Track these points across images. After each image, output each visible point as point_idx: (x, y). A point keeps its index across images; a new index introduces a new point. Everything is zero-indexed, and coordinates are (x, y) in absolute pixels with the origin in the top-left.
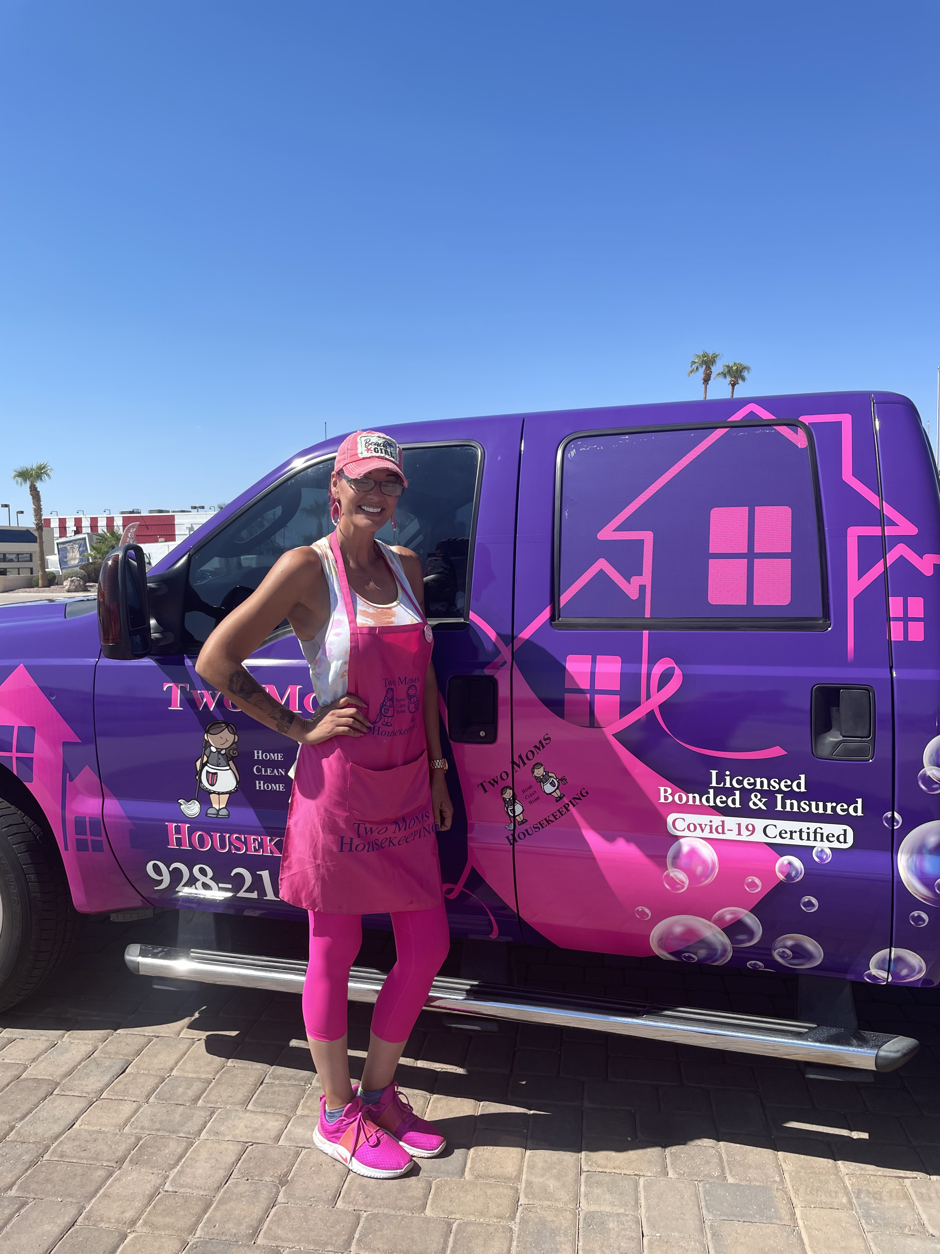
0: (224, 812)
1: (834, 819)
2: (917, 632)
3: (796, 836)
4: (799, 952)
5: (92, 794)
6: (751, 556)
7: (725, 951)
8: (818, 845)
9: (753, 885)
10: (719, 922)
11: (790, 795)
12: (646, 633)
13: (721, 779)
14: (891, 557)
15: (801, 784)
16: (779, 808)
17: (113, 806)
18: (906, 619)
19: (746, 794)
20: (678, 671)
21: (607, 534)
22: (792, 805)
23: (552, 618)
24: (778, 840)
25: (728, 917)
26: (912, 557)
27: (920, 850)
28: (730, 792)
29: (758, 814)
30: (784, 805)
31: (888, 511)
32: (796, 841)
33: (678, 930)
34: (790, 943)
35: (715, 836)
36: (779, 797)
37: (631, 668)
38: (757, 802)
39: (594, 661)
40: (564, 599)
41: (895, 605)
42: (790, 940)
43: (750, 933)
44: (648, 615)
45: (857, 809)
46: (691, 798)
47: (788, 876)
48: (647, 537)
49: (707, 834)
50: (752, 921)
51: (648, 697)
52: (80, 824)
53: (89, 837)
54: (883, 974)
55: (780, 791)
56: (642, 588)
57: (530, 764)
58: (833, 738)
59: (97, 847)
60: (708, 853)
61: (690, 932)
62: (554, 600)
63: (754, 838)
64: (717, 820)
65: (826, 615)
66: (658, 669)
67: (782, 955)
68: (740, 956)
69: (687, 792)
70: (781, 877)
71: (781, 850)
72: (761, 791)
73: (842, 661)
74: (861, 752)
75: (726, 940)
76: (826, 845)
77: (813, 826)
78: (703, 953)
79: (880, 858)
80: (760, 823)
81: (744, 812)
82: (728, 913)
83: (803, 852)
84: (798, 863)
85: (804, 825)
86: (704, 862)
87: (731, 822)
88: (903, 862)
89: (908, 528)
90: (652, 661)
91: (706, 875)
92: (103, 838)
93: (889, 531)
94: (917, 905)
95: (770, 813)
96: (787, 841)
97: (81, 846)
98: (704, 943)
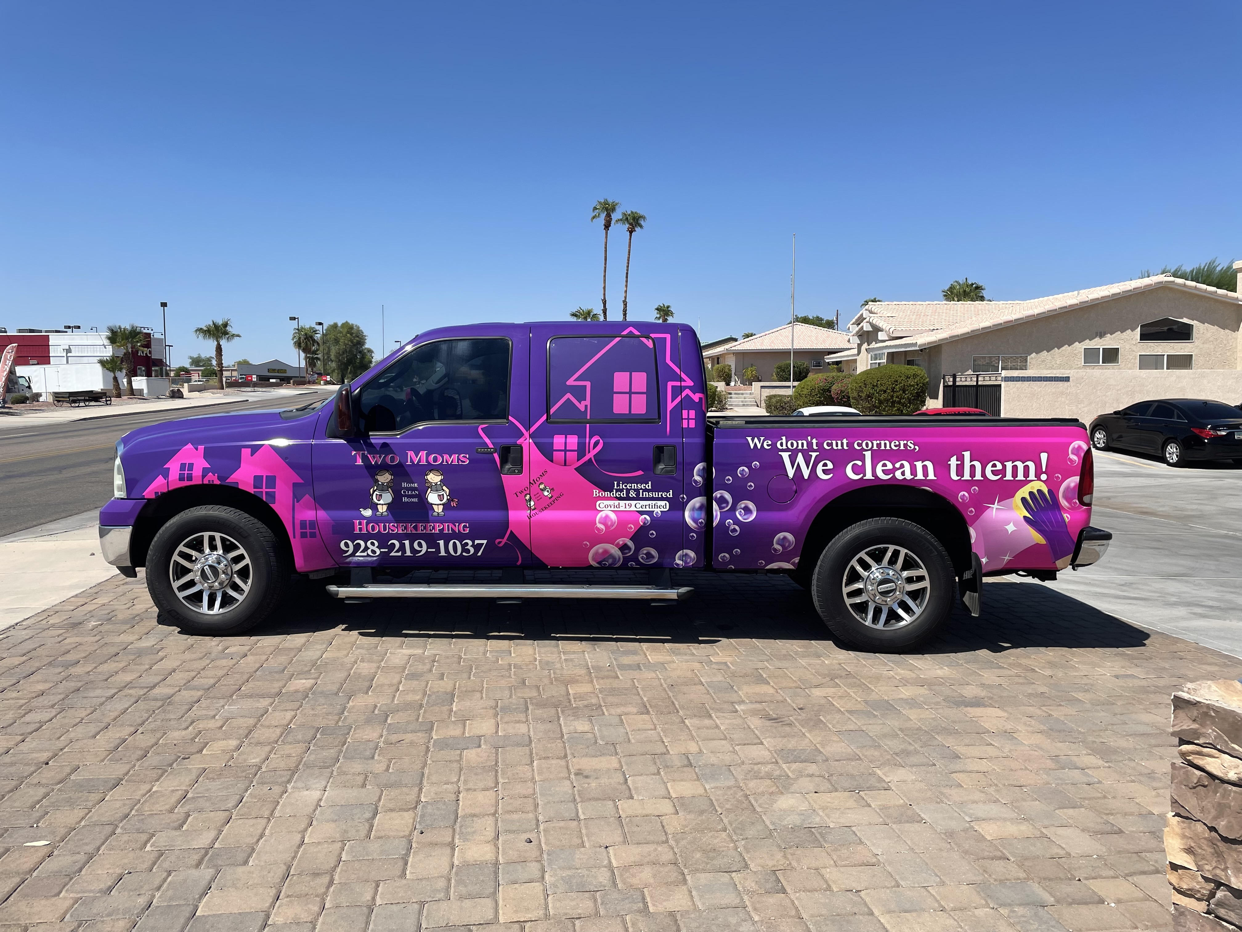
0: (386, 513)
1: (662, 499)
2: (692, 424)
3: (647, 507)
4: (649, 555)
5: (311, 509)
6: (630, 393)
7: (619, 558)
8: (656, 510)
9: (631, 528)
10: (617, 545)
11: (645, 490)
12: (588, 425)
13: (618, 485)
14: (684, 394)
15: (649, 486)
16: (641, 496)
17: (322, 515)
18: (688, 419)
19: (628, 491)
20: (601, 441)
21: (571, 382)
22: (646, 494)
23: (547, 419)
24: (641, 509)
25: (621, 543)
26: (691, 394)
27: (693, 509)
28: (621, 491)
29: (633, 499)
30: (643, 495)
31: (683, 376)
32: (648, 509)
33: (601, 551)
34: (645, 552)
35: (616, 509)
36: (641, 491)
37: (582, 440)
38: (632, 494)
39: (566, 438)
40: (552, 411)
41: (685, 413)
42: (645, 550)
43: (630, 549)
44: (588, 418)
45: (670, 494)
46: (607, 494)
47: (644, 523)
48: (588, 384)
49: (612, 509)
50: (630, 544)
51: (589, 452)
52: (303, 524)
53: (308, 531)
54: (680, 562)
55: (641, 489)
56: (586, 406)
57: (538, 483)
58: (661, 466)
59: (313, 535)
60: (613, 516)
61: (606, 552)
62: (548, 412)
63: (631, 509)
64: (617, 502)
65: (659, 418)
66: (593, 441)
67: (642, 558)
68: (626, 560)
69: (605, 491)
70: (642, 524)
71: (642, 513)
72: (634, 489)
73: (664, 435)
74: (671, 471)
75: (620, 553)
76: (659, 510)
77: (654, 502)
78: (610, 561)
79: (678, 513)
80: (633, 503)
81: (628, 498)
82: (621, 541)
83: (650, 513)
84: (648, 518)
85: (650, 502)
86: (611, 520)
87: (622, 503)
88: (687, 514)
89: (690, 383)
90: (591, 437)
91: (612, 525)
92: (317, 531)
93: (683, 384)
94: (692, 531)
95: (638, 498)
96: (644, 509)
97: (303, 535)
98: (612, 556)
